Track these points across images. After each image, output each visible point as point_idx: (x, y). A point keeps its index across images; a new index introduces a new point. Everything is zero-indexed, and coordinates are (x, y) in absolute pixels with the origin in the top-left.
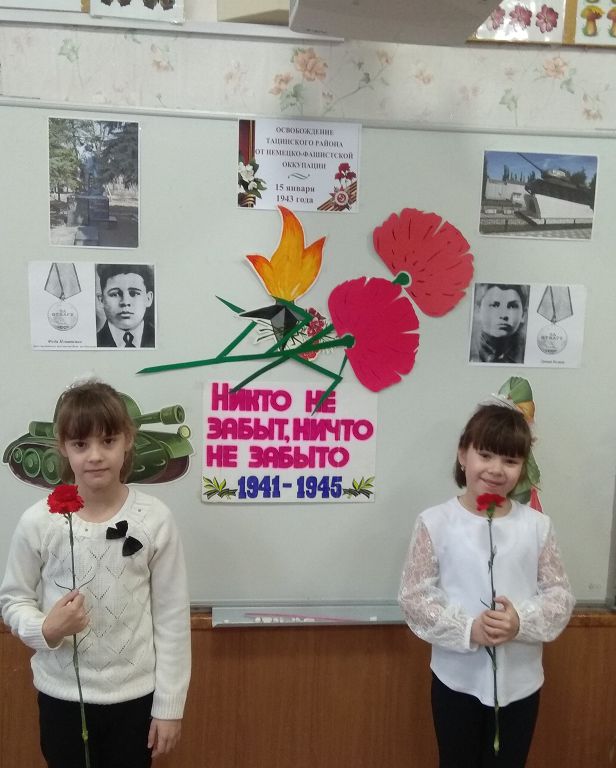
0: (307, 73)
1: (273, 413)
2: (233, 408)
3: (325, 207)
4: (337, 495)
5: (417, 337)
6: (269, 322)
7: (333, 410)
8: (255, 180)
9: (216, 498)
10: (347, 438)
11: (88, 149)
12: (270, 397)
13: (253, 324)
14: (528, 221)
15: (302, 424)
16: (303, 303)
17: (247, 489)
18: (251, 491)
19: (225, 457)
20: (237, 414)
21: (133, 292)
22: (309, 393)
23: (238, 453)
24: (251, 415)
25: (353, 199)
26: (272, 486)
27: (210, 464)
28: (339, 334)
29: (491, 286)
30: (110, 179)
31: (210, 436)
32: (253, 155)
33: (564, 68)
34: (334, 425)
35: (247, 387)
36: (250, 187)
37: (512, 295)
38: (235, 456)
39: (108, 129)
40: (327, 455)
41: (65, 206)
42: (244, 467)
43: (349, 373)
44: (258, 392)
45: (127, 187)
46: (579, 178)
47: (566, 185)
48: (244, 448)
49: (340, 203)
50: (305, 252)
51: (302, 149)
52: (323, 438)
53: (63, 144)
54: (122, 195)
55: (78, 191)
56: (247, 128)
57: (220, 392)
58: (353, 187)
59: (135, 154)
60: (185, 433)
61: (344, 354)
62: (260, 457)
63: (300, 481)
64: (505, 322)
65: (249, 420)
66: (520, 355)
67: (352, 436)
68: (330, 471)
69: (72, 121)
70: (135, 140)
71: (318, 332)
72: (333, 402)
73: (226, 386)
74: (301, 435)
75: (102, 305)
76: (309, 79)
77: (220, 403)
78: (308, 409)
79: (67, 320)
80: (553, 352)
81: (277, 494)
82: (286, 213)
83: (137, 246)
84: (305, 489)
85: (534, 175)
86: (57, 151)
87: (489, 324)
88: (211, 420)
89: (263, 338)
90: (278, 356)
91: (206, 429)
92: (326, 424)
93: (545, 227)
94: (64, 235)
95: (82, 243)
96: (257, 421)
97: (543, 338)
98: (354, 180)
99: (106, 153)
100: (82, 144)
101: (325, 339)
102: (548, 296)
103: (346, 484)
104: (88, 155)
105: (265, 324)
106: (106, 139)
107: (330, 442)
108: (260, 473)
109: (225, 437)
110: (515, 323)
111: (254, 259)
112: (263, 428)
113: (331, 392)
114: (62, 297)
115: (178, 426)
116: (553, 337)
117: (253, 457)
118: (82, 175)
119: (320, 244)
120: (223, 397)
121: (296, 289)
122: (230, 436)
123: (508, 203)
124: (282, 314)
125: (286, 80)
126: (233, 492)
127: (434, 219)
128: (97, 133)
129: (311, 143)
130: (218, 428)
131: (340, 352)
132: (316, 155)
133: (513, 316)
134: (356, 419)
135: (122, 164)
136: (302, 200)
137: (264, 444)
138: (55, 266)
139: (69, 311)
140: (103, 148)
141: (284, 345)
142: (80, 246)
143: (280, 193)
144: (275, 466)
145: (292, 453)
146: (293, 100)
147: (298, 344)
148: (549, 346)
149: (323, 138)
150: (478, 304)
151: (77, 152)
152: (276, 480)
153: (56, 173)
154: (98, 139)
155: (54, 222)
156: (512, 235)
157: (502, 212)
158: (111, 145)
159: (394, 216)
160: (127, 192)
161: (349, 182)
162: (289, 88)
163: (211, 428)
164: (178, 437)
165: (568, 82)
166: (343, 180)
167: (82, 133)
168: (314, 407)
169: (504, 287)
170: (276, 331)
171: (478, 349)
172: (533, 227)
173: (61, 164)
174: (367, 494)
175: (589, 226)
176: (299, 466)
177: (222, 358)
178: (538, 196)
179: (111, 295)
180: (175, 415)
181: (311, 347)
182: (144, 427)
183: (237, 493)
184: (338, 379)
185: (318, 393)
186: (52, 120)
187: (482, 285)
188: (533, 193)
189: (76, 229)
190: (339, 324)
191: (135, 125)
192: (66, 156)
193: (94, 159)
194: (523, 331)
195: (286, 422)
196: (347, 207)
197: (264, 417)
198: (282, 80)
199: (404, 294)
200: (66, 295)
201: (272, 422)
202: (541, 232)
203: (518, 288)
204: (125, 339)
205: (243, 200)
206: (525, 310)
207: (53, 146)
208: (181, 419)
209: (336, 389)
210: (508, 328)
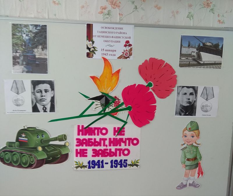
0: (113, 5)
1: (101, 136)
2: (86, 135)
3: (120, 58)
4: (125, 166)
5: (155, 106)
6: (99, 101)
7: (124, 135)
8: (93, 47)
9: (79, 169)
10: (129, 145)
11: (27, 35)
12: (100, 130)
13: (93, 103)
14: (197, 62)
15: (112, 140)
16: (112, 94)
17: (91, 165)
18: (93, 166)
19: (82, 153)
20: (87, 137)
21: (46, 91)
22: (115, 128)
23: (88, 152)
24: (93, 137)
25: (131, 54)
26: (101, 164)
27: (77, 156)
28: (126, 106)
29: (183, 87)
30: (36, 47)
31: (77, 146)
32: (92, 38)
33: (211, 4)
34: (124, 140)
35: (91, 126)
36: (91, 50)
37: (191, 90)
38: (86, 153)
39: (35, 27)
40: (122, 151)
41: (18, 58)
42: (90, 157)
43: (130, 120)
44: (95, 128)
45: (43, 50)
46: (217, 46)
47: (212, 48)
48: (90, 150)
49: (126, 56)
50: (113, 74)
51: (111, 35)
52: (120, 145)
53: (17, 34)
54: (41, 53)
55: (23, 52)
56: (89, 27)
57: (81, 128)
58: (131, 50)
59: (45, 37)
60: (67, 145)
61: (128, 113)
62: (96, 153)
63: (112, 161)
64: (189, 101)
65: (92, 139)
66: (194, 113)
67: (131, 144)
68: (123, 158)
69: (20, 25)
70: (46, 32)
71: (118, 105)
72: (124, 131)
73: (83, 126)
74: (112, 144)
75: (34, 96)
76: (114, 8)
77: (81, 133)
78: (114, 134)
79: (20, 102)
80: (207, 111)
81: (103, 167)
82: (105, 60)
83: (47, 73)
84: (114, 164)
85: (200, 45)
86: (15, 36)
87: (182, 101)
88: (77, 139)
89: (97, 108)
90: (103, 114)
91: (75, 142)
92: (121, 140)
93: (204, 64)
94: (18, 69)
95: (25, 72)
96: (95, 139)
97: (203, 106)
98: (131, 47)
99: (34, 37)
100: (25, 34)
101: (121, 108)
102: (205, 90)
103: (129, 162)
104: (27, 38)
105: (98, 102)
106: (34, 31)
107: (123, 146)
108: (96, 159)
109: (83, 146)
110: (193, 101)
111: (93, 78)
112: (97, 142)
113: (123, 128)
114: (18, 93)
115: (64, 142)
116: (207, 106)
117: (93, 153)
118: (25, 46)
119: (118, 72)
120: (82, 131)
121: (109, 89)
122: (84, 145)
123: (190, 55)
124: (104, 98)
125: (105, 8)
126: (86, 167)
127: (162, 61)
128: (31, 29)
129: (115, 33)
130: (80, 142)
131: (126, 112)
132: (117, 37)
133: (192, 98)
134: (133, 138)
135: (41, 41)
136: (111, 55)
137: (98, 148)
138: (15, 81)
139: (21, 99)
140: (33, 35)
141: (105, 110)
142: (25, 74)
143: (103, 52)
144: (102, 156)
145: (108, 151)
146: (108, 16)
147: (110, 110)
148: (205, 109)
149: (119, 31)
150: (178, 94)
151: (23, 36)
152: (102, 162)
153: (14, 45)
154: (31, 31)
155: (14, 64)
156: (192, 68)
157: (188, 59)
158: (36, 34)
159: (146, 61)
160: (43, 52)
161: (129, 48)
162: (106, 11)
163: (77, 142)
164: (64, 146)
165: (212, 10)
166: (127, 47)
167: (24, 29)
168: (116, 134)
169: (188, 87)
170: (102, 105)
171: (178, 110)
172: (199, 65)
173: (16, 41)
174: (137, 165)
175: (221, 64)
176: (111, 156)
177: (81, 116)
178: (201, 52)
179: (37, 92)
180: (63, 138)
181: (115, 111)
182: (51, 143)
183: (87, 167)
184: (126, 123)
185: (118, 128)
186: (13, 24)
187: (180, 86)
188: (200, 51)
189: (23, 67)
190: (126, 102)
191: (46, 26)
192: (18, 38)
193: (30, 39)
194: (195, 104)
195: (106, 139)
196: (128, 57)
197: (98, 138)
198: (103, 8)
199: (151, 90)
200: (20, 92)
201: (101, 139)
202: (203, 66)
203: (193, 88)
204: (43, 109)
205: (88, 55)
206: (196, 96)
207: (13, 35)
208: (66, 139)
209: (125, 127)
210: (190, 103)
